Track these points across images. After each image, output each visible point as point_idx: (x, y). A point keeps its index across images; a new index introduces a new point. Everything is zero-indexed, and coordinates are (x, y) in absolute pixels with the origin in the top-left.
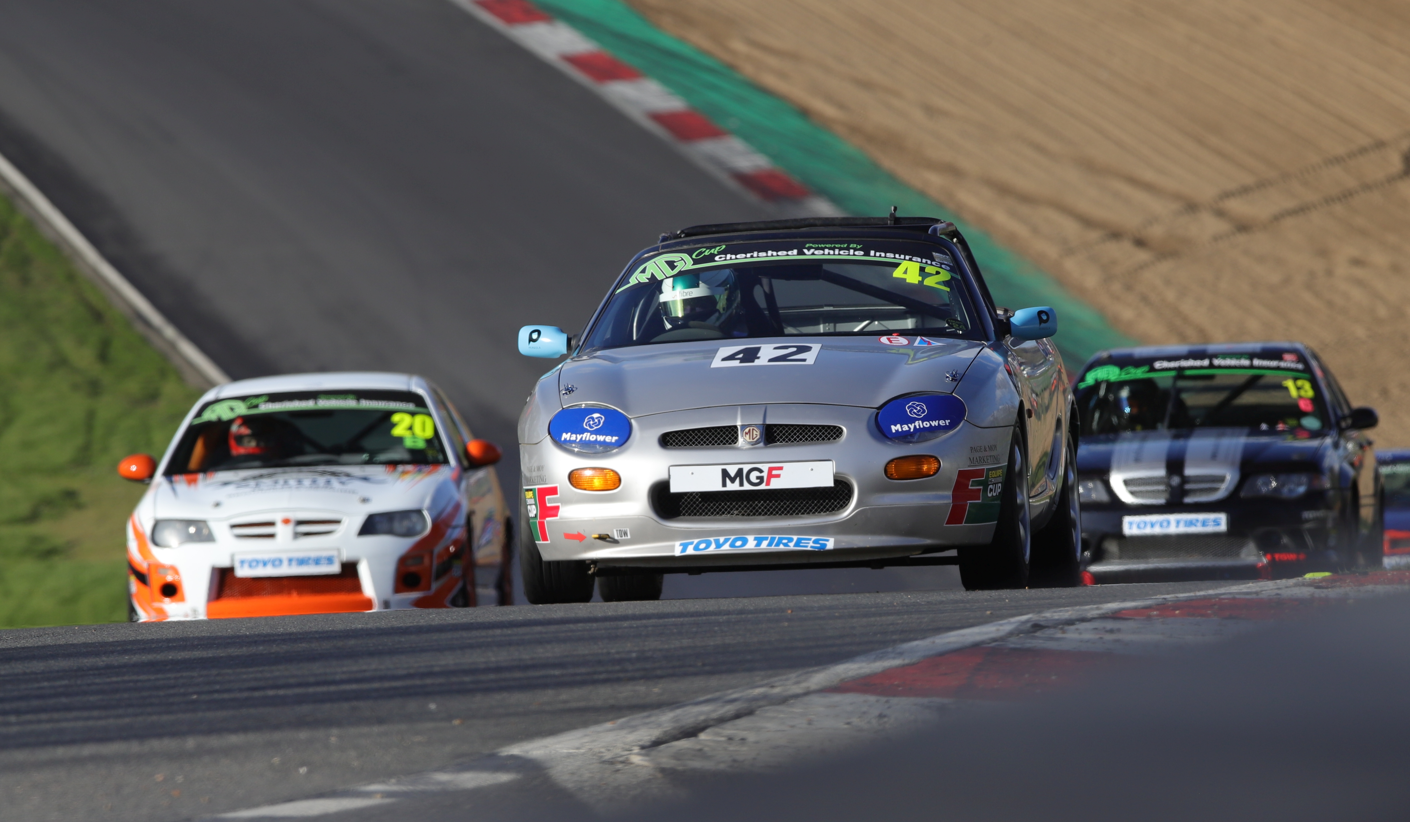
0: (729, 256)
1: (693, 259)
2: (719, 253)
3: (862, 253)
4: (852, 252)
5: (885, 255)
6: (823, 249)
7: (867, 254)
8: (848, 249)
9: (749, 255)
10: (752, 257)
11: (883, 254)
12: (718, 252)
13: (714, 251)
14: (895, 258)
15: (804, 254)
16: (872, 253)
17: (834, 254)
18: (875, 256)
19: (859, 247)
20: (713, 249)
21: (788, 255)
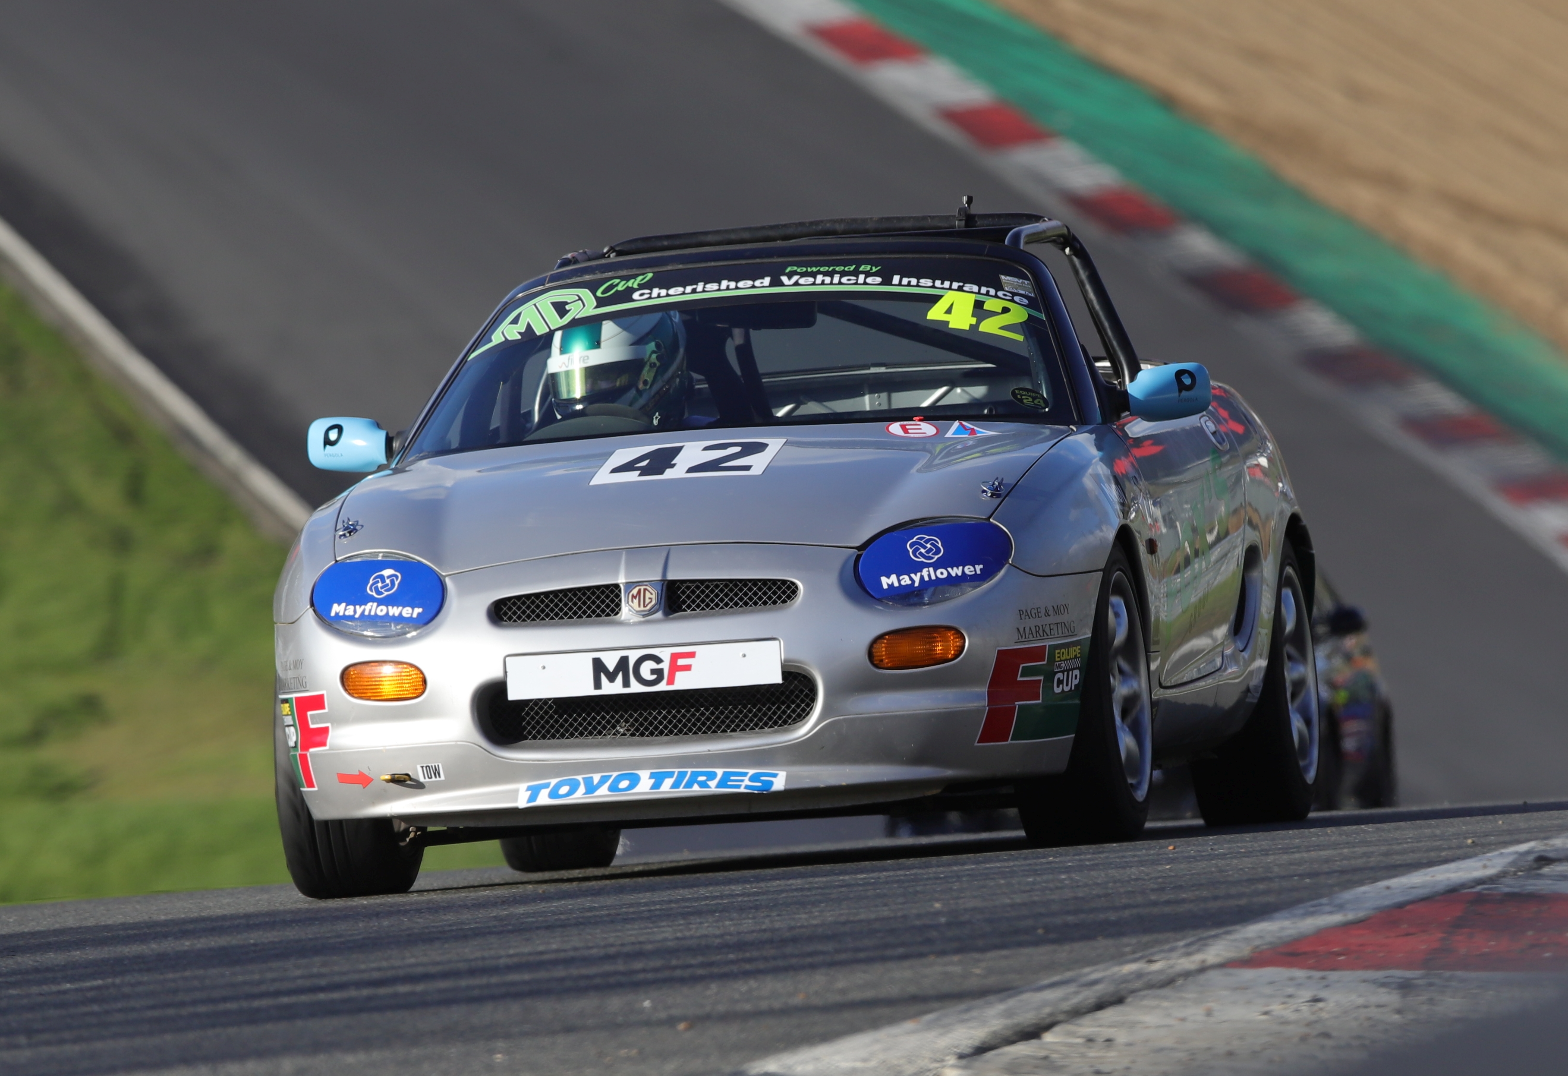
0: (656, 291)
1: (596, 298)
2: (641, 287)
3: (879, 280)
4: (861, 278)
5: (918, 282)
6: (814, 275)
7: (887, 281)
8: (856, 273)
9: (689, 289)
10: (694, 291)
11: (914, 281)
12: (639, 285)
13: (633, 283)
14: (933, 287)
15: (782, 284)
16: (896, 279)
17: (831, 283)
18: (900, 284)
19: (874, 270)
20: (632, 281)
21: (753, 287)
